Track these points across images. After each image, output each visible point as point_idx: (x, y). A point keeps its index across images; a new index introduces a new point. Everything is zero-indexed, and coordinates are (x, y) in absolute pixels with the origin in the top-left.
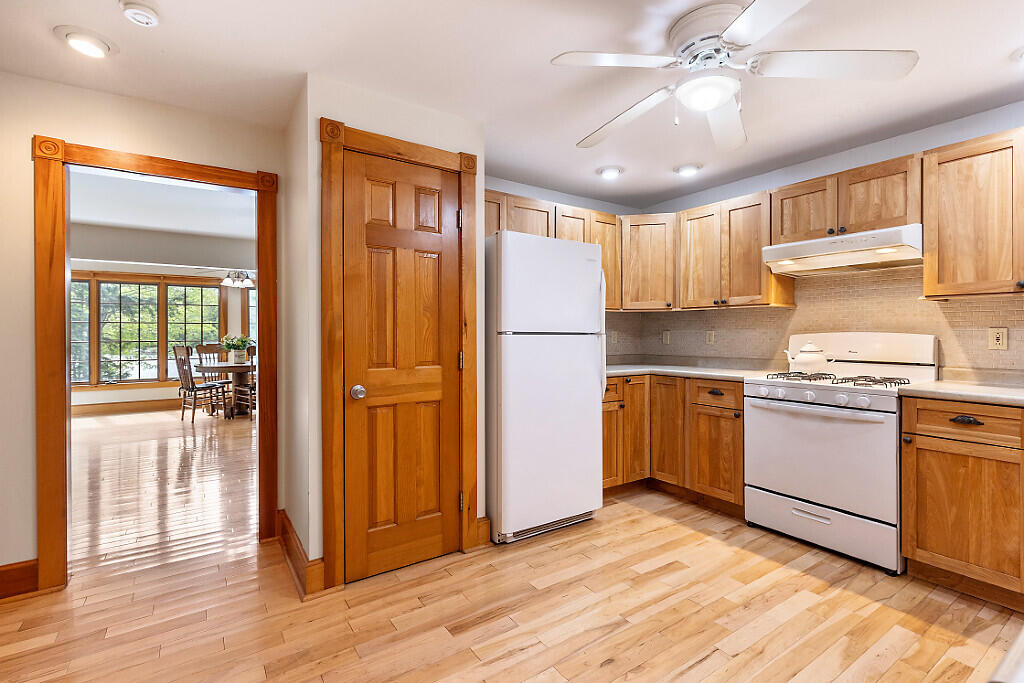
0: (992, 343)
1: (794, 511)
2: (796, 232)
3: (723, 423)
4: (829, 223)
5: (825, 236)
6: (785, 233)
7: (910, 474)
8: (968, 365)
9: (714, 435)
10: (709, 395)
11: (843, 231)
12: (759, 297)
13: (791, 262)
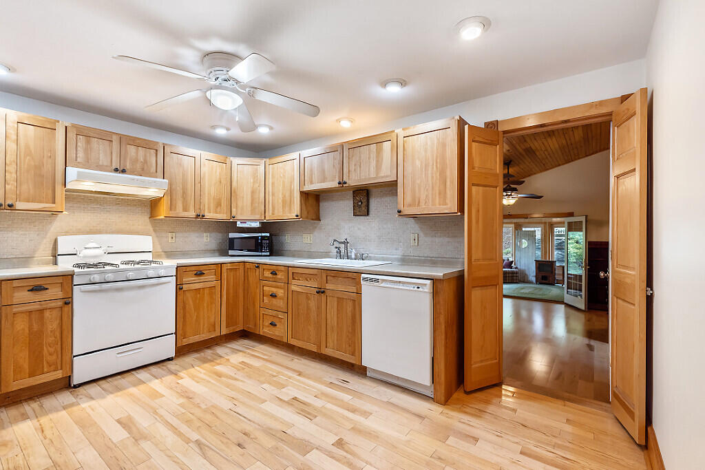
0: (170, 239)
1: (118, 356)
2: (88, 162)
3: (47, 314)
4: (114, 164)
5: (111, 172)
6: (79, 160)
7: (180, 305)
8: (161, 250)
9: (35, 327)
10: (28, 292)
11: (124, 171)
12: (54, 205)
13: (93, 184)
